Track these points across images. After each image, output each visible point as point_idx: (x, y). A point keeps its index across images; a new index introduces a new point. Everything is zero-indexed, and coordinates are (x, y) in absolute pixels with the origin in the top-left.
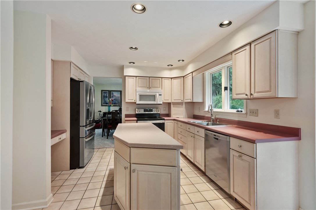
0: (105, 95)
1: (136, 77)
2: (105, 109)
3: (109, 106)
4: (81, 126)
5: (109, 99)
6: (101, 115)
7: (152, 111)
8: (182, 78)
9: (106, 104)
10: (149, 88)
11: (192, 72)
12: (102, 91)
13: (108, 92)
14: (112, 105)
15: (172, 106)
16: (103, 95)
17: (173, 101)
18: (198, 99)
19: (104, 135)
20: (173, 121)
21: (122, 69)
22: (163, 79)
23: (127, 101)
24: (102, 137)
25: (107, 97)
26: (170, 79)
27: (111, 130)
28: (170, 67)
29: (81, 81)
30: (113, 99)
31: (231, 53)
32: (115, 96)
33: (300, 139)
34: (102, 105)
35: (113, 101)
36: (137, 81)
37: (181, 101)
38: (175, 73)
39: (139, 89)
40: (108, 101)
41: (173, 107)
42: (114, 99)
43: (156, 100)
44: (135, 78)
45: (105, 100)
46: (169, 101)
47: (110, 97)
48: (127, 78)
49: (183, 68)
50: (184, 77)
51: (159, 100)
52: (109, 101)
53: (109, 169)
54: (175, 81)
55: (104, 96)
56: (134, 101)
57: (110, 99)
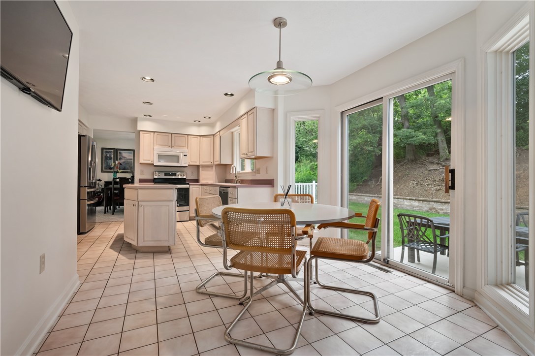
0: (108, 156)
1: (154, 132)
2: (107, 177)
3: (115, 172)
4: (82, 187)
5: (115, 162)
6: (100, 186)
7: (175, 175)
8: (212, 137)
9: (111, 169)
10: (172, 147)
11: (220, 131)
12: (103, 149)
13: (113, 151)
14: (119, 171)
15: (200, 169)
16: (104, 155)
17: (202, 163)
18: (226, 161)
19: (108, 211)
20: (200, 186)
21: (135, 121)
22: (189, 136)
23: (141, 161)
24: (105, 213)
25: (111, 158)
26: (199, 137)
27: (117, 207)
28: (198, 123)
29: (83, 136)
30: (122, 161)
31: (240, 118)
32: (124, 157)
33: (274, 187)
34: (102, 171)
35: (121, 164)
36: (155, 137)
37: (210, 163)
38: (204, 131)
39: (157, 148)
40: (113, 164)
41: (202, 170)
42: (124, 162)
43: (180, 161)
44: (152, 133)
45: (107, 163)
46: (198, 164)
47: (116, 158)
48: (141, 133)
49: (212, 125)
50: (214, 135)
51: (183, 162)
52: (115, 165)
53: (117, 233)
54: (204, 140)
55: (106, 157)
56: (151, 162)
57: (117, 162)
